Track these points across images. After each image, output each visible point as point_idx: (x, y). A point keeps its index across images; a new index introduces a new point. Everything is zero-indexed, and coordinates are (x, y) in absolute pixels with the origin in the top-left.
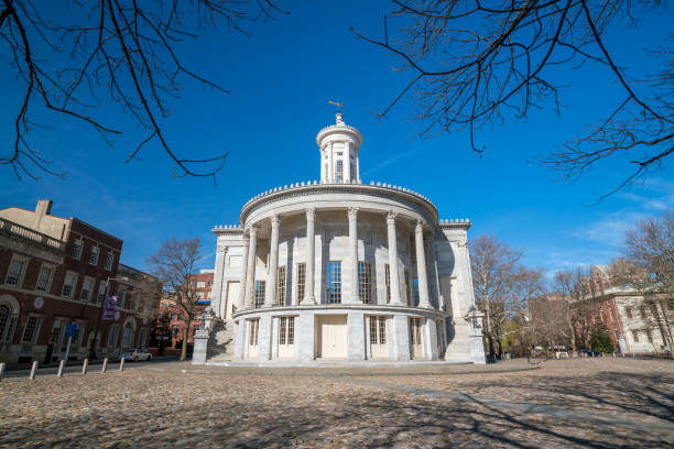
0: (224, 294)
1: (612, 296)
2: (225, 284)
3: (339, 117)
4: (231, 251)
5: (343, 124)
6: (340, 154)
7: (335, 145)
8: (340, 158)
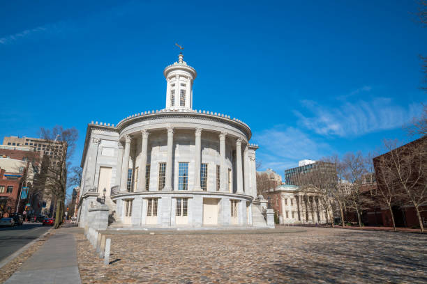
0: (97, 176)
1: (280, 192)
2: (98, 168)
3: (181, 57)
4: (103, 143)
5: (185, 63)
6: (184, 85)
7: (181, 78)
8: (183, 88)
